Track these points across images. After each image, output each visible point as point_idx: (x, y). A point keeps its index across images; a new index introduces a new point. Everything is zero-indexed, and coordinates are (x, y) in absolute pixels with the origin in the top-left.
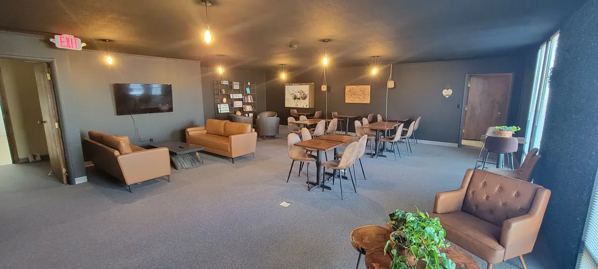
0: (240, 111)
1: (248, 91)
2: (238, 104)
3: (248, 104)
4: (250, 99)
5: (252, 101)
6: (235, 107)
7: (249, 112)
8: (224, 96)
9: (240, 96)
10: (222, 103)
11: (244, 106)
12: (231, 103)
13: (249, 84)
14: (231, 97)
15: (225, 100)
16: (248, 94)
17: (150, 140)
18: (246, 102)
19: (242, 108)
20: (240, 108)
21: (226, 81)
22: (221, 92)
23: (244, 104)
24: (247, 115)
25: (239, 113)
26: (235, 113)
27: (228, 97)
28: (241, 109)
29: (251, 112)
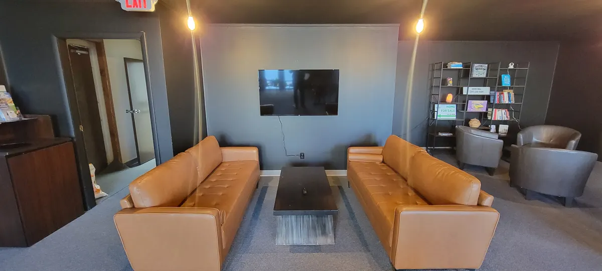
0: (480, 119)
1: (506, 80)
2: (477, 106)
3: (501, 106)
4: (507, 97)
5: (513, 102)
6: (469, 110)
7: (498, 123)
8: (450, 90)
9: (486, 91)
10: (444, 101)
11: (490, 110)
12: (462, 102)
13: (511, 66)
14: (465, 93)
15: (450, 98)
16: (506, 88)
17: (301, 155)
18: (496, 102)
19: (486, 114)
20: (481, 113)
21: (457, 63)
22: (444, 82)
23: (490, 105)
24: (493, 127)
25: (475, 123)
26: (467, 124)
27: (458, 91)
28: (482, 116)
29: (504, 122)
